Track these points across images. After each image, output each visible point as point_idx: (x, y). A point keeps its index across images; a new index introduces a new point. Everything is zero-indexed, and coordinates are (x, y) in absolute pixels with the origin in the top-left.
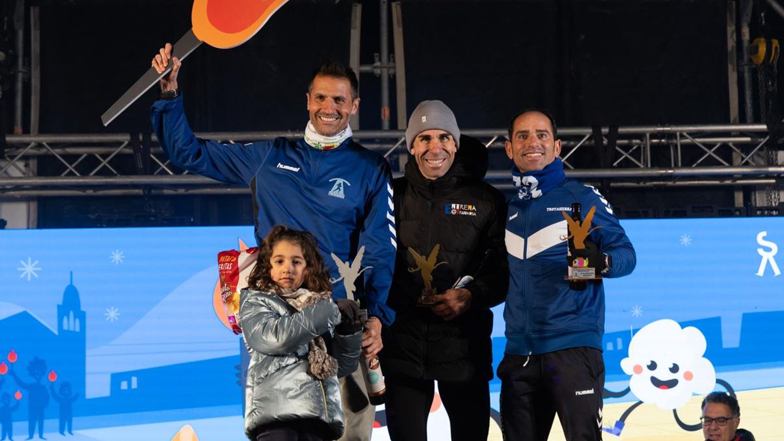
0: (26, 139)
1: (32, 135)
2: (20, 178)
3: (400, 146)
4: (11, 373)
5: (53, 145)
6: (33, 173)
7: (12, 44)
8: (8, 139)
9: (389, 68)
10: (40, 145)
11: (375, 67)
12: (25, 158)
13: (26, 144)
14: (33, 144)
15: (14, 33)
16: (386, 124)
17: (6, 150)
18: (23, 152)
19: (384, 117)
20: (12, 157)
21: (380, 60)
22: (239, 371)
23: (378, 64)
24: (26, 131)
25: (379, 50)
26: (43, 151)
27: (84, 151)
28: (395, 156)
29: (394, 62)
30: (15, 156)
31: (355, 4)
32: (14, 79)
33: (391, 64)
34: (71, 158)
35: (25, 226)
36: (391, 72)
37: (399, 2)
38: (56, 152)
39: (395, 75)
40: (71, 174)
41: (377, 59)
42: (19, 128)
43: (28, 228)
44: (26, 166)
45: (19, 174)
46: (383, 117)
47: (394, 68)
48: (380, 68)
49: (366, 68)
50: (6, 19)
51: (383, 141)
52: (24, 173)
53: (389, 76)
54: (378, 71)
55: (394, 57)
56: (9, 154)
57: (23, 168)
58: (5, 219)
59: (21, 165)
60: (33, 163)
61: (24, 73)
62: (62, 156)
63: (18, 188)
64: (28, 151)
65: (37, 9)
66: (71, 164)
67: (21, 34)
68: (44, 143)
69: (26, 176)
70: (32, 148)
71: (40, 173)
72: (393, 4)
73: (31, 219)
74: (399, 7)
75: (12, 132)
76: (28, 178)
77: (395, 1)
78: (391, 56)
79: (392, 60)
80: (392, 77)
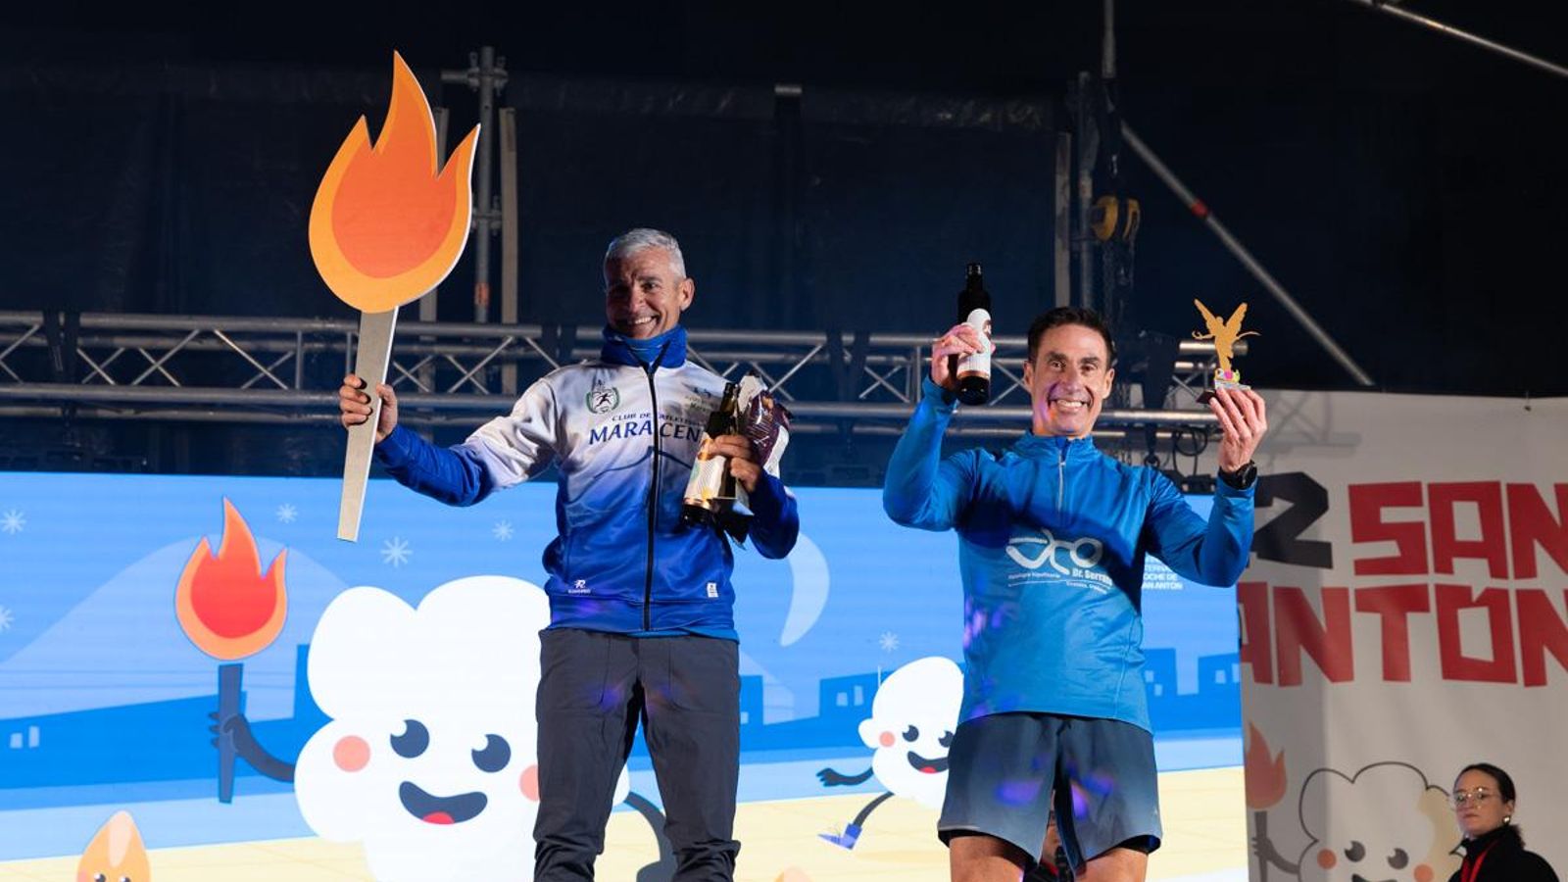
3: (504, 352)
9: (491, 219)
16: (482, 313)
19: (480, 301)
21: (477, 205)
22: (214, 723)
28: (496, 368)
29: (500, 209)
31: (439, 109)
33: (495, 212)
36: (495, 225)
37: (512, 109)
39: (500, 232)
46: (477, 301)
47: (500, 218)
51: (475, 341)
53: (491, 231)
55: (499, 201)
72: (503, 112)
74: (511, 118)
77: (504, 106)
78: (496, 198)
79: (495, 205)
80: (495, 234)
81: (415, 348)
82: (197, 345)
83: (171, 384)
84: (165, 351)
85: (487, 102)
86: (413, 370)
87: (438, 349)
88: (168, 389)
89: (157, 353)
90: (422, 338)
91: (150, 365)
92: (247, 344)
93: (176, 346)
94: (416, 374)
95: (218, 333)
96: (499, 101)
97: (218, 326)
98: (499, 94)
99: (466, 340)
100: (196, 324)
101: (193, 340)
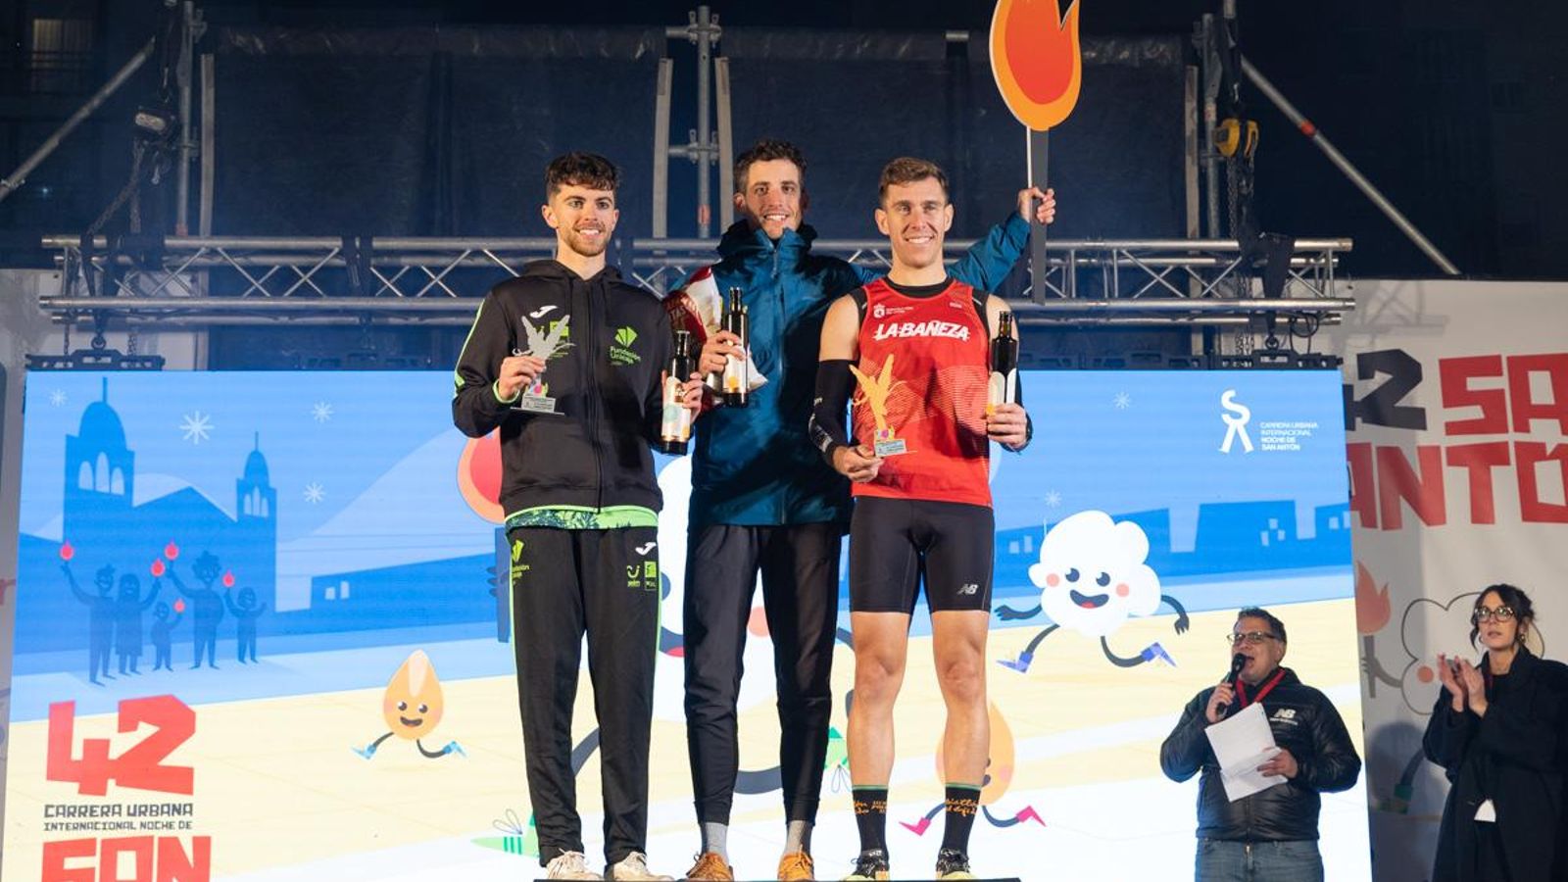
0: (193, 242)
1: (202, 236)
2: (186, 298)
4: (170, 574)
5: (231, 252)
6: (203, 290)
7: (175, 108)
8: (168, 242)
9: (710, 151)
10: (213, 252)
11: (690, 150)
12: (192, 270)
13: (194, 250)
14: (203, 250)
15: (177, 91)
16: (705, 230)
17: (165, 258)
18: (189, 261)
19: (703, 220)
20: (174, 269)
21: (697, 140)
22: (493, 575)
23: (694, 145)
24: (194, 231)
25: (696, 126)
26: (217, 260)
27: (277, 261)
29: (717, 142)
30: (178, 267)
31: (664, 59)
32: (175, 157)
33: (713, 146)
34: (258, 271)
35: (191, 365)
36: (714, 156)
37: (726, 58)
38: (237, 262)
39: (717, 162)
40: (257, 294)
41: (693, 138)
42: (182, 226)
43: (195, 370)
44: (193, 281)
45: (183, 292)
46: (700, 221)
47: (718, 151)
48: (697, 150)
49: (678, 151)
50: (166, 70)
51: (700, 253)
52: (190, 291)
53: (710, 162)
54: (694, 155)
55: (717, 136)
56: (168, 264)
57: (189, 285)
58: (163, 356)
59: (186, 279)
60: (203, 278)
61: (192, 148)
62: (245, 268)
63: (181, 311)
64: (196, 259)
65: (211, 58)
66: (257, 279)
67: (186, 93)
68: (219, 249)
69: (192, 295)
70: (201, 256)
71: (214, 291)
72: (718, 61)
73: (199, 358)
74: (725, 67)
75: (173, 233)
76: (196, 298)
77: (718, 56)
78: (714, 133)
79: (714, 139)
80: (714, 163)
81: (650, 261)
82: (469, 262)
83: (450, 296)
84: (443, 268)
85: (704, 52)
86: (649, 279)
87: (669, 261)
88: (449, 299)
89: (437, 270)
90: (656, 252)
91: (431, 280)
92: (512, 261)
93: (452, 263)
94: (651, 283)
95: (486, 251)
96: (715, 52)
97: (486, 245)
98: (714, 46)
99: (692, 253)
100: (468, 244)
101: (466, 258)
